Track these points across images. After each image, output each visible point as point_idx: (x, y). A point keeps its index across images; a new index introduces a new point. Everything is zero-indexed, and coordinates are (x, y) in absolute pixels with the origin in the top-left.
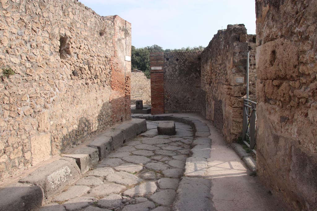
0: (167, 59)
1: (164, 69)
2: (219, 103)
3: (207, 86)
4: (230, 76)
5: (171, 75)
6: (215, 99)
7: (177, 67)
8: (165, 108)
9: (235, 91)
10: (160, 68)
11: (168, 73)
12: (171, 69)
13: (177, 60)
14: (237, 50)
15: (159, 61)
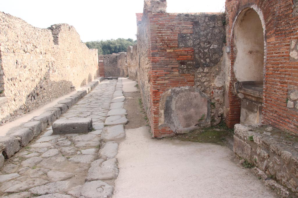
0: (105, 58)
1: (104, 61)
2: (123, 70)
3: (120, 66)
4: (125, 64)
5: (106, 63)
6: (122, 69)
7: (109, 60)
8: (105, 76)
9: (126, 67)
10: (102, 61)
11: (105, 62)
12: (106, 61)
13: (108, 58)
14: (126, 59)
15: (102, 58)
